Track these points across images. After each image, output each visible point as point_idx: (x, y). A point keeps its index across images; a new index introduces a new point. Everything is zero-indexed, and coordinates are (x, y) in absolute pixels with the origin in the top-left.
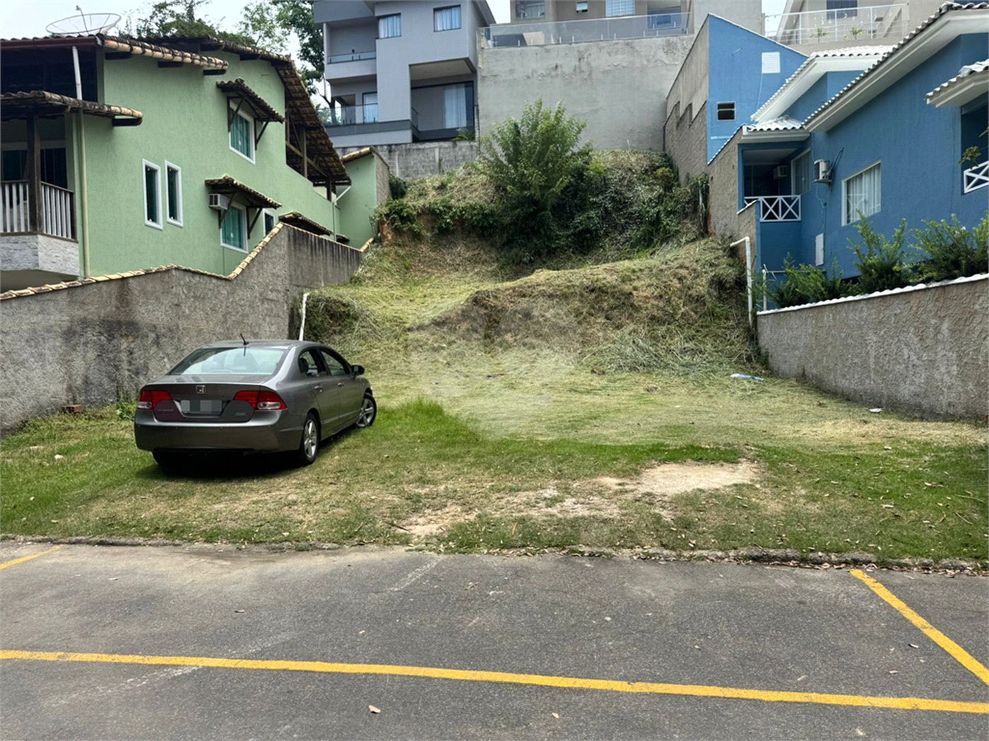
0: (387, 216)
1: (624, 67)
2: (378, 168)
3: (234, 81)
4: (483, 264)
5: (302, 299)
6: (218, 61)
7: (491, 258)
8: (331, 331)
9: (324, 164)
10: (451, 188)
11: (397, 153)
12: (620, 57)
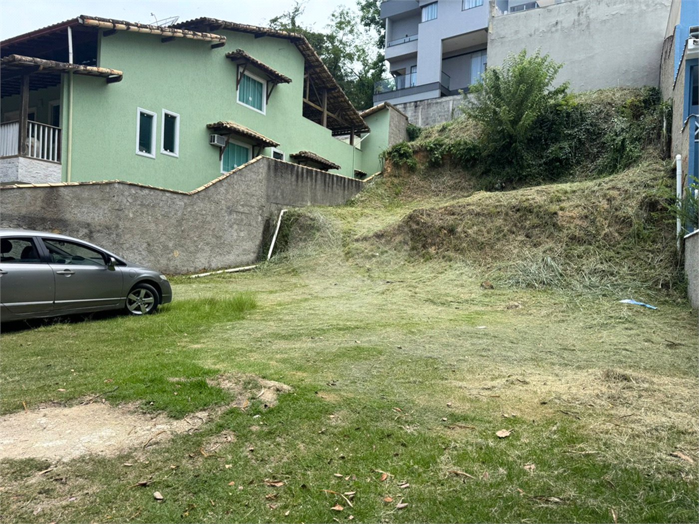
0: (390, 153)
1: (622, 15)
2: (392, 118)
3: (235, 51)
4: (461, 190)
5: (279, 214)
6: (214, 35)
7: (470, 185)
8: (298, 239)
9: (347, 117)
10: (450, 130)
11: (421, 107)
12: (618, 6)
